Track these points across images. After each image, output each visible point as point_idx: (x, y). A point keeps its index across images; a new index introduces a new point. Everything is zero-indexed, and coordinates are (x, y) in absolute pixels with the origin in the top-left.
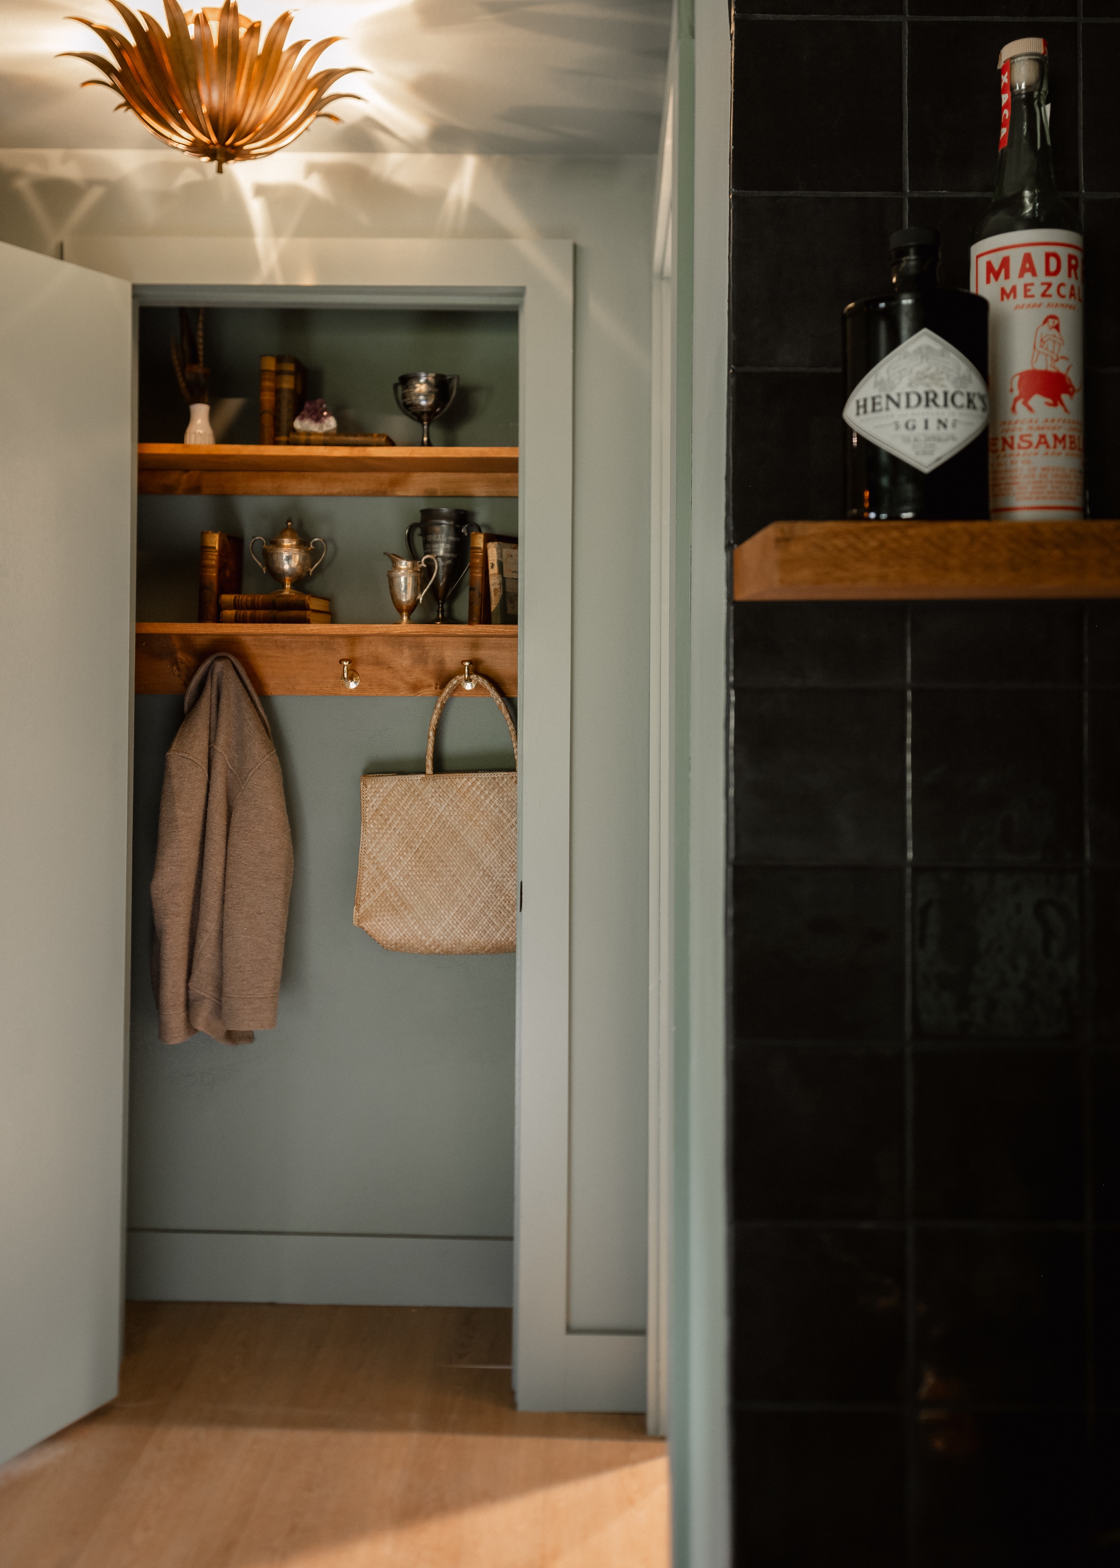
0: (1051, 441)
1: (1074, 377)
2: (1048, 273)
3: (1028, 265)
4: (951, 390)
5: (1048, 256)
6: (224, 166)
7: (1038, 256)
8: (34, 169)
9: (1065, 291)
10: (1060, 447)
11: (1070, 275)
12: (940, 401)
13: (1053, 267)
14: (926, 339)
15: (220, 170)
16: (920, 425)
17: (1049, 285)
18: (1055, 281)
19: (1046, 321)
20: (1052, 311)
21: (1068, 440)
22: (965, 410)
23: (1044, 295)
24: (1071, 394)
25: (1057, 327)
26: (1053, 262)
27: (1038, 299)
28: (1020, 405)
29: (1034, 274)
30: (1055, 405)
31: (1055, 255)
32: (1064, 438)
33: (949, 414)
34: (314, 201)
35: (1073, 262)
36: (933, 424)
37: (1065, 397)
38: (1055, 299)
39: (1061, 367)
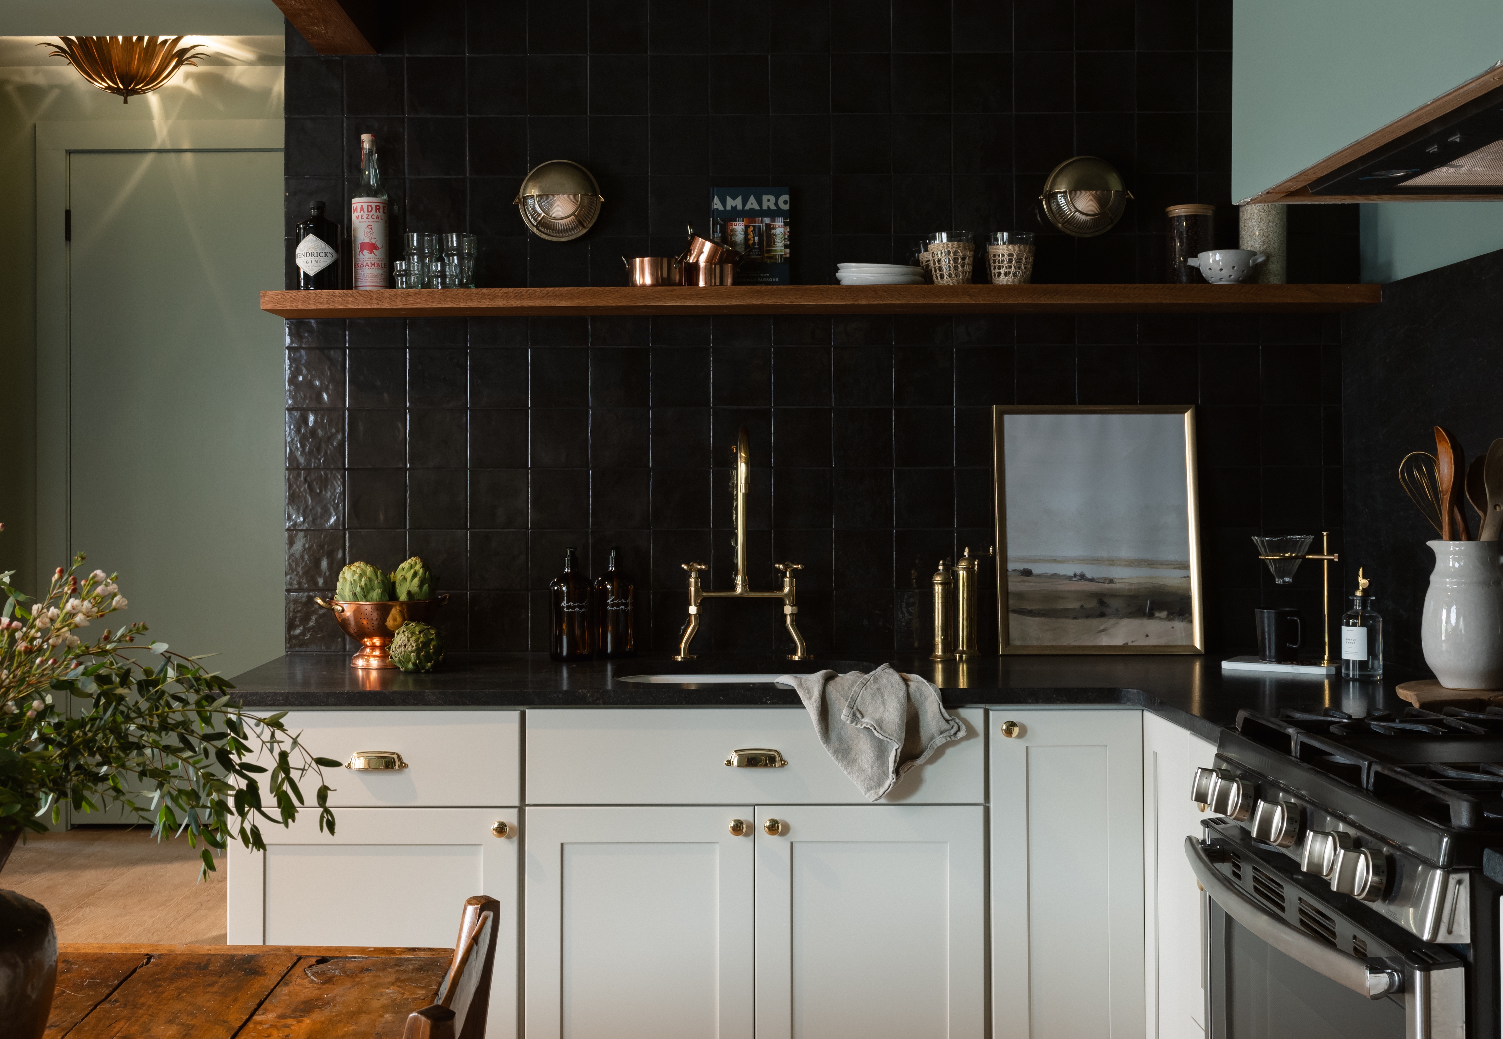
0: (370, 265)
1: (379, 244)
2: (368, 211)
3: (362, 209)
4: (319, 252)
5: (368, 206)
6: (129, 98)
7: (365, 206)
8: (17, 79)
9: (374, 217)
10: (373, 267)
11: (376, 212)
12: (315, 255)
13: (370, 210)
14: (311, 237)
15: (126, 102)
16: (310, 262)
17: (369, 215)
18: (370, 214)
19: (368, 227)
20: (369, 224)
21: (376, 264)
22: (324, 257)
23: (367, 218)
24: (377, 250)
25: (371, 229)
26: (370, 208)
27: (365, 220)
28: (360, 253)
29: (364, 212)
30: (371, 253)
31: (371, 206)
32: (374, 263)
33: (318, 259)
34: (190, 96)
35: (378, 207)
36: (313, 262)
37: (374, 251)
38: (371, 219)
39: (373, 241)
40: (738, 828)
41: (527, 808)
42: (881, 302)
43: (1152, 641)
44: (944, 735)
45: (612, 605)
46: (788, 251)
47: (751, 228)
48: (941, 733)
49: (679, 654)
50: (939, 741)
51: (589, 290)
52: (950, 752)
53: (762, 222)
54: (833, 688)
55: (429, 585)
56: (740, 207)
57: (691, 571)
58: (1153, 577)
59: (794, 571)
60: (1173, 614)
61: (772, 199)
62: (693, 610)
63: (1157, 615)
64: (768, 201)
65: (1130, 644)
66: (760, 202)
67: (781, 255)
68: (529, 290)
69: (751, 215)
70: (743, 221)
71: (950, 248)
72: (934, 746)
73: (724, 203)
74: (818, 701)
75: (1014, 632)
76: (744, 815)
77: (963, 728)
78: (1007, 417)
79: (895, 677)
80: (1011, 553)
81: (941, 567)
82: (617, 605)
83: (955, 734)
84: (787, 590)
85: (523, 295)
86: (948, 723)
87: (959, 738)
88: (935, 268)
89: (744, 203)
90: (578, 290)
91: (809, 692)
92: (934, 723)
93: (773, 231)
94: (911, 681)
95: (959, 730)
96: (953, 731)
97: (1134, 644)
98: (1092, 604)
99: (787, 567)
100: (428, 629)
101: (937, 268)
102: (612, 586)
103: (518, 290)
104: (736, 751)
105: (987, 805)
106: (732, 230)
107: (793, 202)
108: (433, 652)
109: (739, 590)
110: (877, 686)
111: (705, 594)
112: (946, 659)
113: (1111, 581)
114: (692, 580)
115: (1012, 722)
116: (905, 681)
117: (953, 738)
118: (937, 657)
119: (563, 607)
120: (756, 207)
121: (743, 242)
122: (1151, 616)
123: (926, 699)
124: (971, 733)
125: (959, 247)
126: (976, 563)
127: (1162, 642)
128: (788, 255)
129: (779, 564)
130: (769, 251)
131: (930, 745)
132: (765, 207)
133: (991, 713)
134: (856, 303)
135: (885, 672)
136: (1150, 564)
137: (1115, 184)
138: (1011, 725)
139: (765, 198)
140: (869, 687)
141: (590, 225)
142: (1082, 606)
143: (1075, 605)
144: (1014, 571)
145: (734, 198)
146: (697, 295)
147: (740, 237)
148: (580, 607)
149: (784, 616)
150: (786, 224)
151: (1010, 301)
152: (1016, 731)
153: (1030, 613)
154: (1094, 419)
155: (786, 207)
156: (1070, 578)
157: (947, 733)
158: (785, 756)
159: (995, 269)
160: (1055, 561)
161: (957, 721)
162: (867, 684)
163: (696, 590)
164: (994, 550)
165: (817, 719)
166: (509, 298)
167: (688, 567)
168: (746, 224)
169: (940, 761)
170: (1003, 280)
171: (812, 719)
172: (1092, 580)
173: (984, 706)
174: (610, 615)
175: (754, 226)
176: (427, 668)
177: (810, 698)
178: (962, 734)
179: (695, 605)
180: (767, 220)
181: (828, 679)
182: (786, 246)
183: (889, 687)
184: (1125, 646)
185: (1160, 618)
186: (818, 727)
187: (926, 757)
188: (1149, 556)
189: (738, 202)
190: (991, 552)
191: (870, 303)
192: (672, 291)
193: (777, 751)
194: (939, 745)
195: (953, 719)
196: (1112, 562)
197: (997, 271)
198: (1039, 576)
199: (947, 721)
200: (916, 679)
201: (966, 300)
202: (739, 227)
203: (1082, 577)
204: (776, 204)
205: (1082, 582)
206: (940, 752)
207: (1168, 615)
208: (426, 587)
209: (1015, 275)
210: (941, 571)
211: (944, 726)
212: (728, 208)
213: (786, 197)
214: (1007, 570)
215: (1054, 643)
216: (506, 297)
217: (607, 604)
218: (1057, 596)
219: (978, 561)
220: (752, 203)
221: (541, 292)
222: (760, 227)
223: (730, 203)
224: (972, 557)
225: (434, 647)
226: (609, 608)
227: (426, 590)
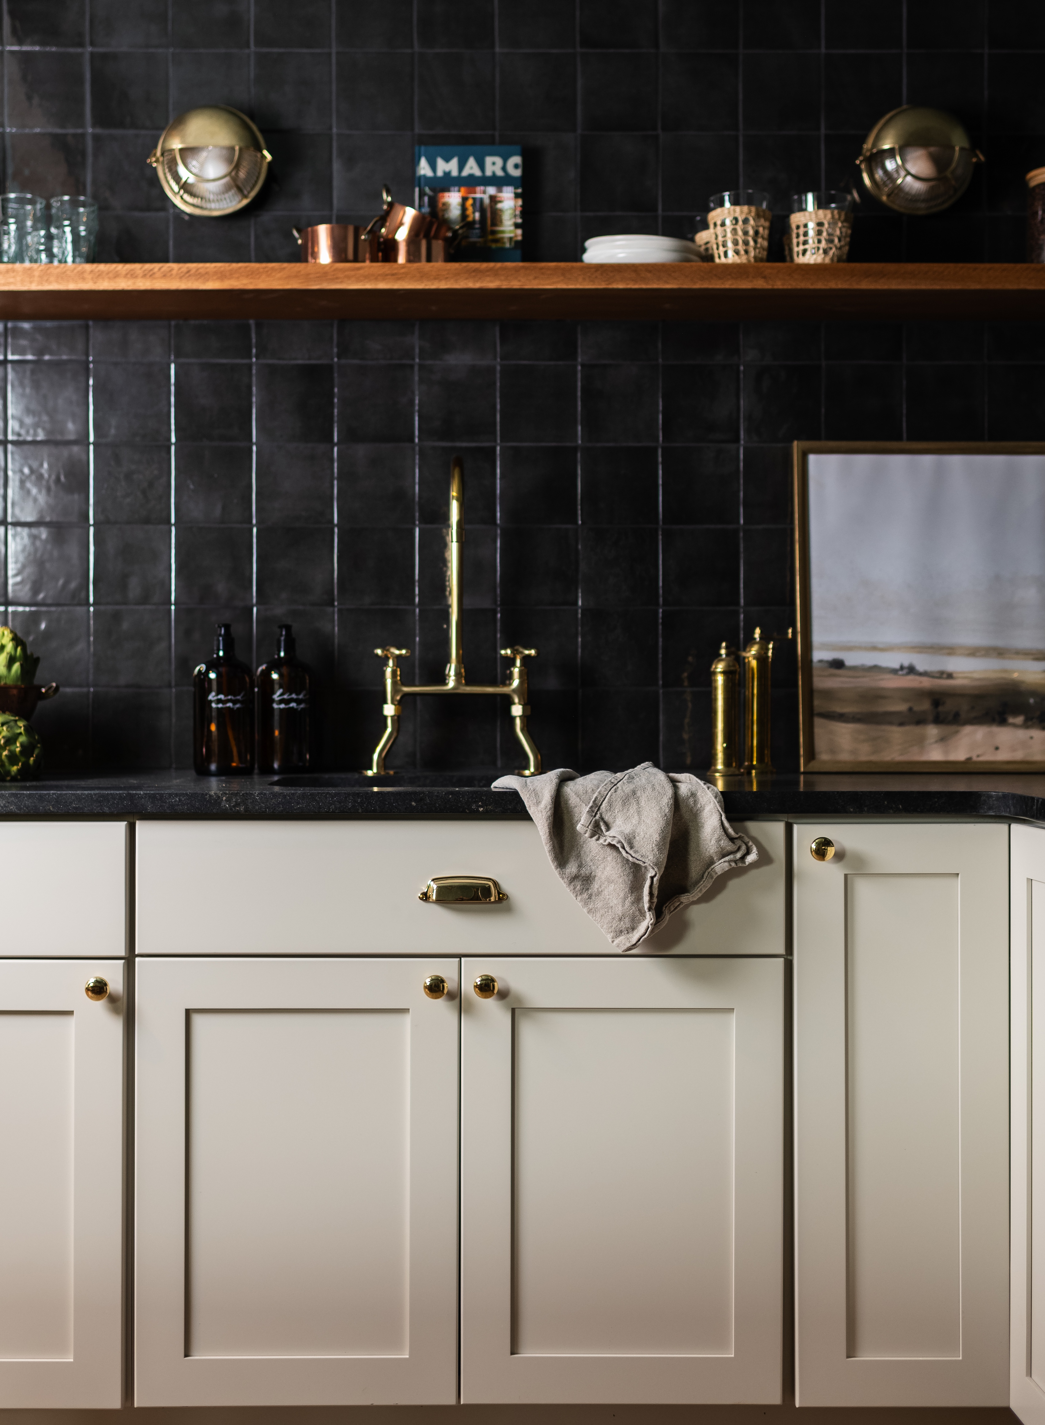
40: (436, 988)
41: (137, 959)
42: (644, 286)
43: (1003, 756)
44: (727, 859)
45: (281, 702)
46: (519, 232)
47: (470, 202)
48: (724, 856)
49: (371, 768)
50: (721, 866)
51: (246, 267)
52: (733, 884)
53: (484, 192)
54: (571, 789)
55: (22, 665)
56: (455, 173)
57: (387, 658)
58: (1005, 671)
59: (526, 659)
60: (1031, 719)
61: (499, 161)
62: (389, 710)
63: (1011, 720)
64: (494, 165)
65: (975, 759)
66: (482, 166)
67: (511, 239)
68: (162, 267)
69: (471, 183)
70: (459, 191)
71: (737, 215)
72: (713, 874)
73: (433, 167)
74: (548, 807)
75: (821, 743)
76: (446, 969)
77: (755, 850)
78: (812, 458)
79: (659, 776)
80: (818, 637)
81: (723, 652)
82: (287, 702)
83: (743, 858)
84: (516, 683)
85: (154, 273)
86: (733, 843)
87: (747, 863)
88: (717, 244)
89: (461, 168)
90: (230, 268)
91: (536, 795)
92: (713, 842)
93: (499, 206)
94: (680, 782)
95: (748, 852)
96: (739, 855)
97: (981, 759)
98: (926, 706)
99: (515, 652)
100: (16, 721)
101: (720, 244)
102: (281, 675)
103: (148, 266)
104: (433, 880)
105: (789, 958)
106: (444, 204)
107: (526, 166)
108: (21, 752)
109: (451, 683)
110: (632, 786)
111: (406, 689)
112: (729, 773)
113: (950, 676)
114: (389, 671)
115: (825, 839)
116: (674, 782)
117: (740, 865)
118: (717, 771)
119: (211, 702)
120: (478, 173)
121: (459, 219)
122: (1002, 721)
123: (702, 809)
124: (765, 858)
125: (750, 212)
126: (771, 646)
127: (1019, 755)
128: (520, 238)
129: (505, 648)
130: (494, 232)
131: (707, 873)
132: (488, 173)
133: (796, 827)
134: (610, 287)
135: (646, 771)
136: (999, 652)
137: (959, 141)
138: (825, 843)
139: (489, 160)
140: (620, 788)
141: (253, 194)
142: (910, 709)
143: (901, 707)
144: (821, 661)
145: (447, 160)
146: (393, 275)
147: (454, 212)
148: (234, 702)
149: (513, 719)
150: (517, 196)
151: (820, 286)
152: (831, 851)
153: (842, 718)
154: (927, 460)
155: (517, 173)
156: (894, 671)
157: (731, 857)
158: (506, 887)
159: (798, 245)
160: (874, 648)
161: (746, 839)
162: (618, 785)
163: (394, 683)
164: (794, 633)
165: (547, 834)
166: (136, 277)
167: (383, 652)
168: (465, 195)
169: (721, 898)
170: (812, 258)
171: (541, 834)
172: (925, 674)
173: (785, 817)
174: (276, 717)
175: (474, 199)
176: (13, 773)
177: (538, 803)
178: (751, 858)
179: (393, 703)
180: (491, 190)
181: (563, 780)
182: (517, 226)
183: (649, 789)
184: (969, 760)
185: (1015, 726)
186: (548, 845)
187: (701, 889)
188: (1000, 643)
189: (452, 167)
190: (790, 636)
191: (629, 287)
192: (359, 269)
193: (493, 880)
194: (719, 874)
195: (740, 838)
196: (950, 650)
197: (801, 247)
198: (854, 668)
199: (732, 839)
200: (688, 782)
201: (760, 284)
202: (453, 199)
203: (911, 670)
204: (504, 168)
205: (911, 677)
206: (721, 883)
207: (1026, 721)
208: (16, 666)
209: (825, 252)
210: (724, 656)
211: (729, 846)
212: (440, 173)
213: (516, 159)
214: (811, 661)
215: (874, 758)
216: (132, 275)
217: (273, 701)
218: (876, 695)
219: (773, 645)
220: (472, 168)
221: (180, 269)
222: (481, 200)
223: (442, 167)
224: (765, 638)
225: (22, 745)
226: (275, 706)
227: (16, 671)
